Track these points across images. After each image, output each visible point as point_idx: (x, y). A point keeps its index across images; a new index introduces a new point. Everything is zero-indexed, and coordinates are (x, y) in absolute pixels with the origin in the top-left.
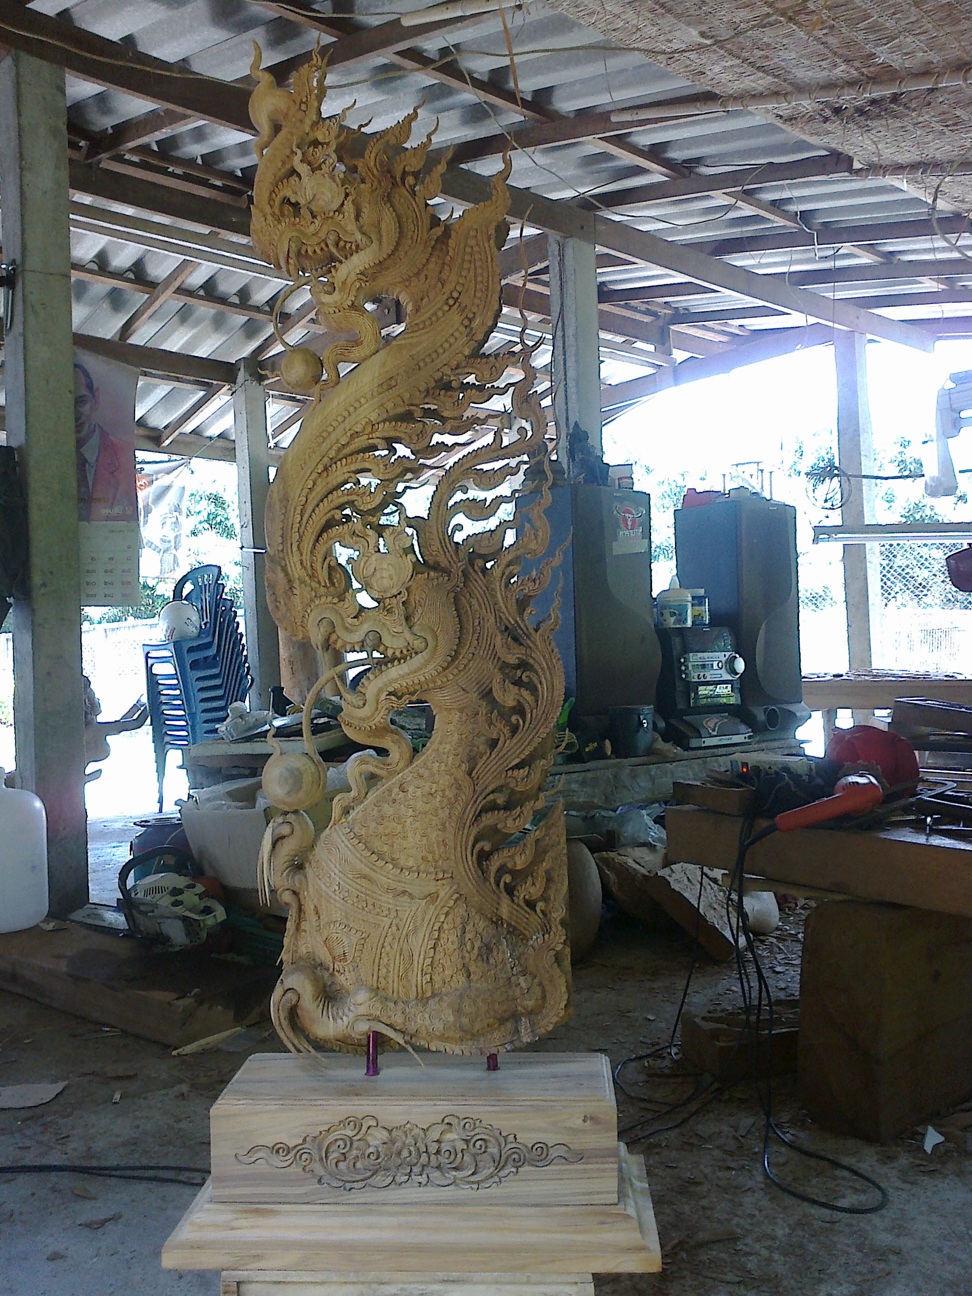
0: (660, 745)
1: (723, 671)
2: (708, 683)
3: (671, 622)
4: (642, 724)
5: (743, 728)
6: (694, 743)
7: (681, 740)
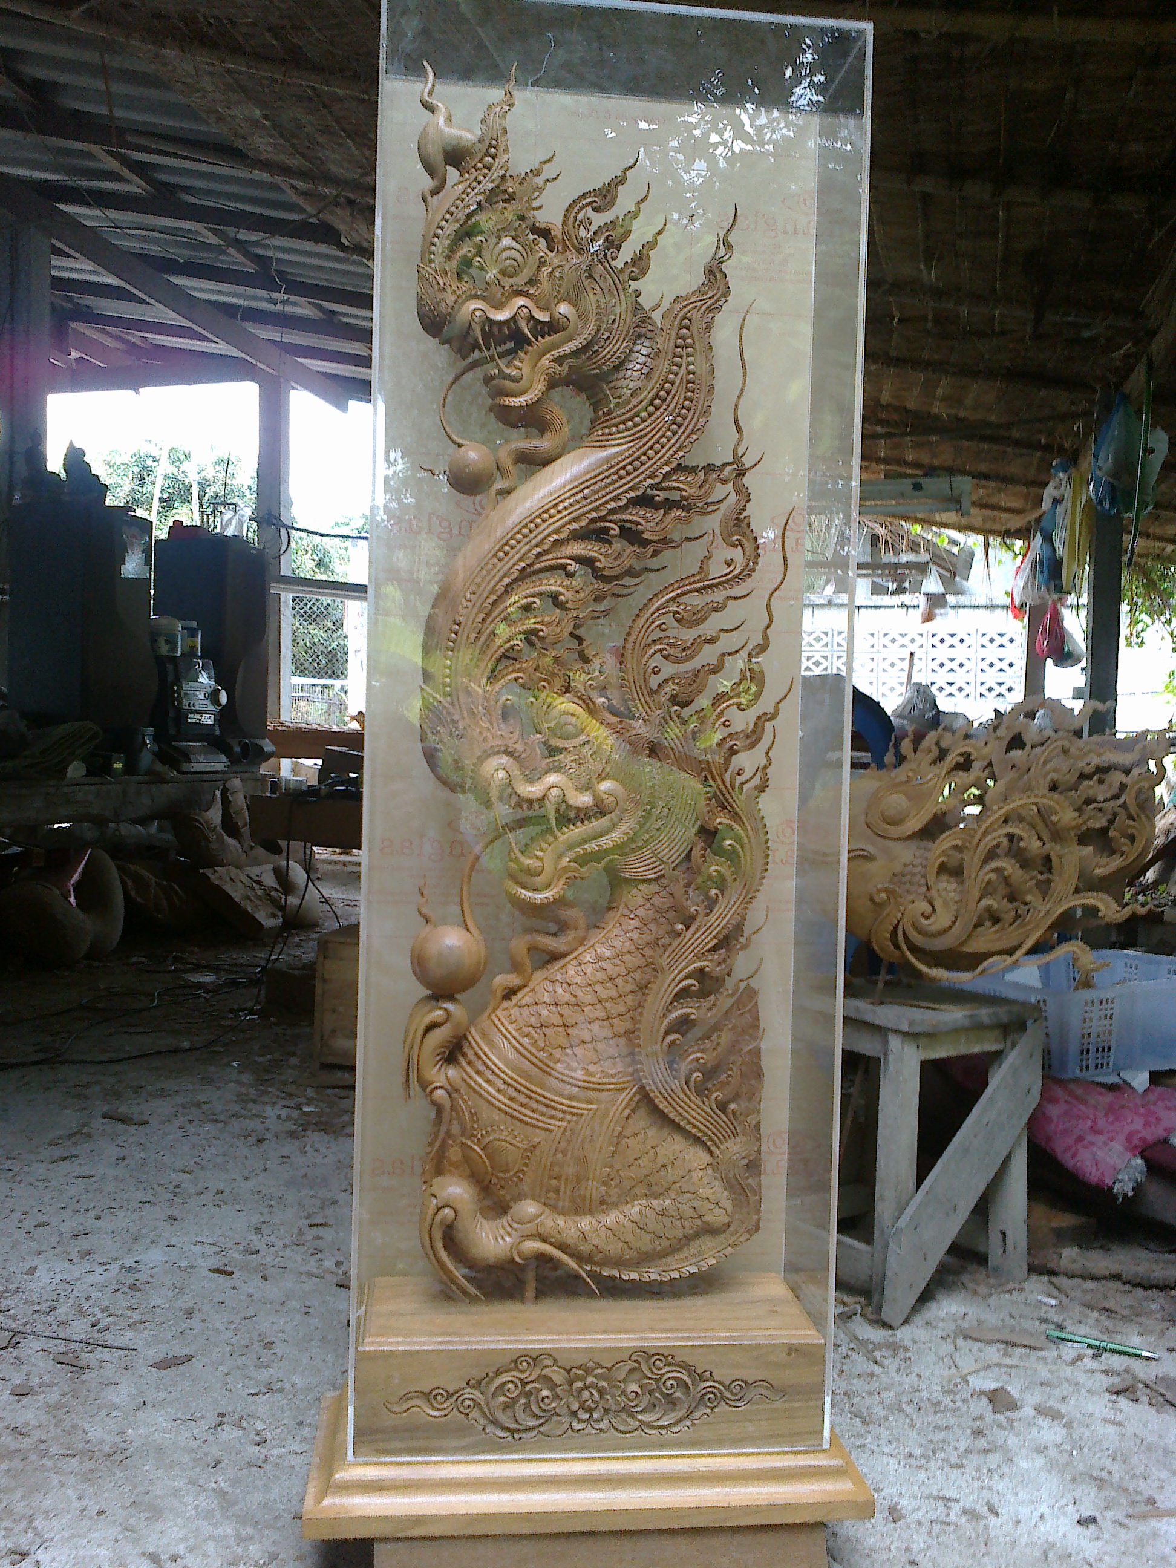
0: (159, 767)
1: (207, 702)
2: (196, 712)
3: (164, 649)
4: (146, 744)
5: (223, 758)
6: (185, 767)
7: (174, 764)
